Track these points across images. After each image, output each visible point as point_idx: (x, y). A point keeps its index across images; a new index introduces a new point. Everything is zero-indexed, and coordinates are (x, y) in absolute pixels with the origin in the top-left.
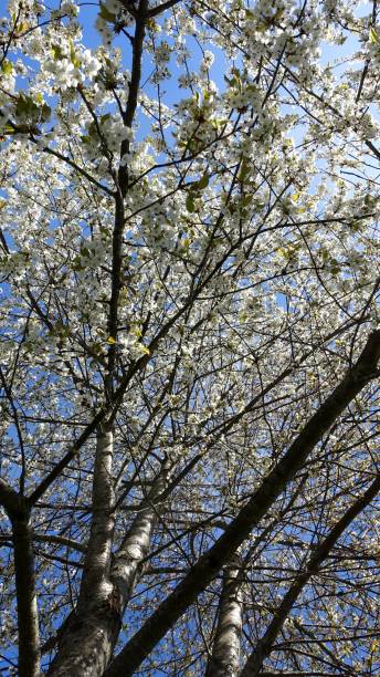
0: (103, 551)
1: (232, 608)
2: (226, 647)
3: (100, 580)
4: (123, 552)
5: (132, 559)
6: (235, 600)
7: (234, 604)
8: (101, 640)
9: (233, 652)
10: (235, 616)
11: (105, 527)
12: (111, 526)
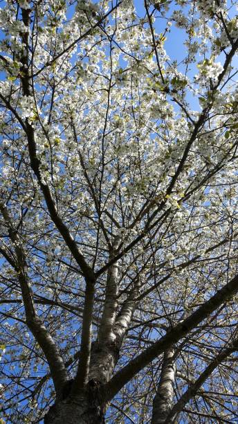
0: (112, 317)
1: (170, 371)
2: (166, 390)
3: (110, 331)
4: (118, 322)
5: (123, 327)
6: (172, 367)
7: (171, 369)
8: (111, 360)
9: (170, 393)
10: (171, 375)
11: (113, 305)
12: (116, 305)
